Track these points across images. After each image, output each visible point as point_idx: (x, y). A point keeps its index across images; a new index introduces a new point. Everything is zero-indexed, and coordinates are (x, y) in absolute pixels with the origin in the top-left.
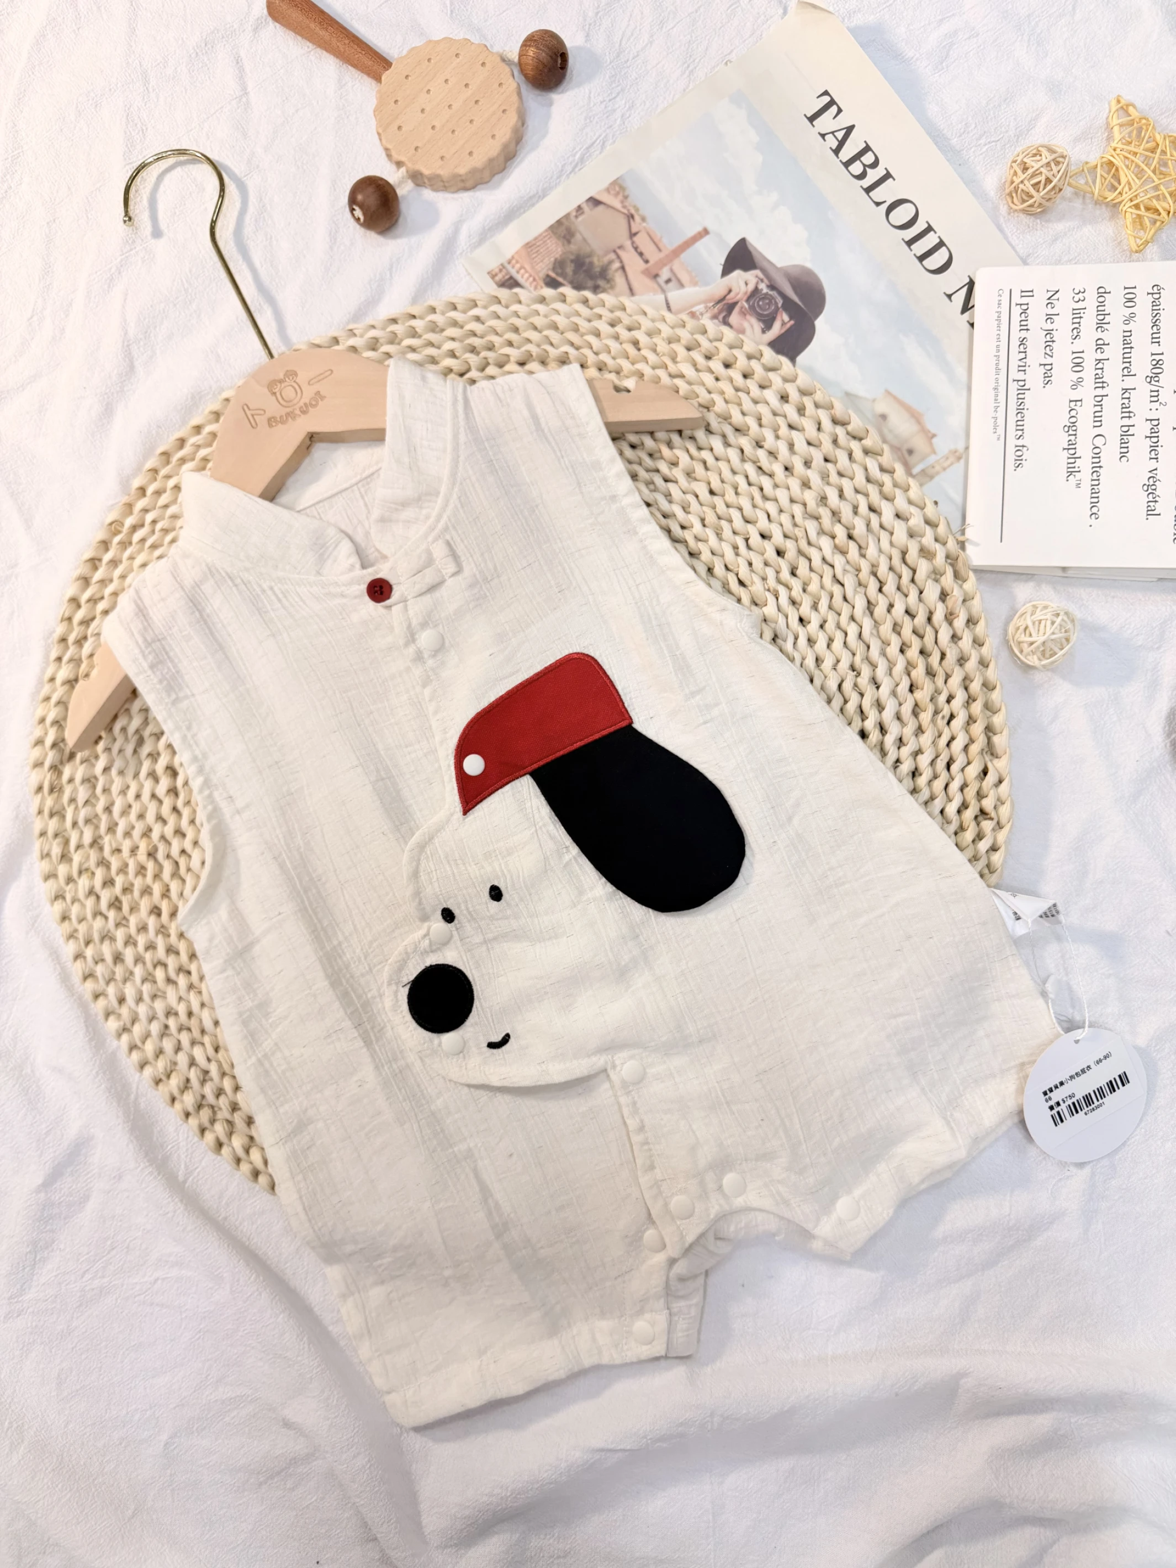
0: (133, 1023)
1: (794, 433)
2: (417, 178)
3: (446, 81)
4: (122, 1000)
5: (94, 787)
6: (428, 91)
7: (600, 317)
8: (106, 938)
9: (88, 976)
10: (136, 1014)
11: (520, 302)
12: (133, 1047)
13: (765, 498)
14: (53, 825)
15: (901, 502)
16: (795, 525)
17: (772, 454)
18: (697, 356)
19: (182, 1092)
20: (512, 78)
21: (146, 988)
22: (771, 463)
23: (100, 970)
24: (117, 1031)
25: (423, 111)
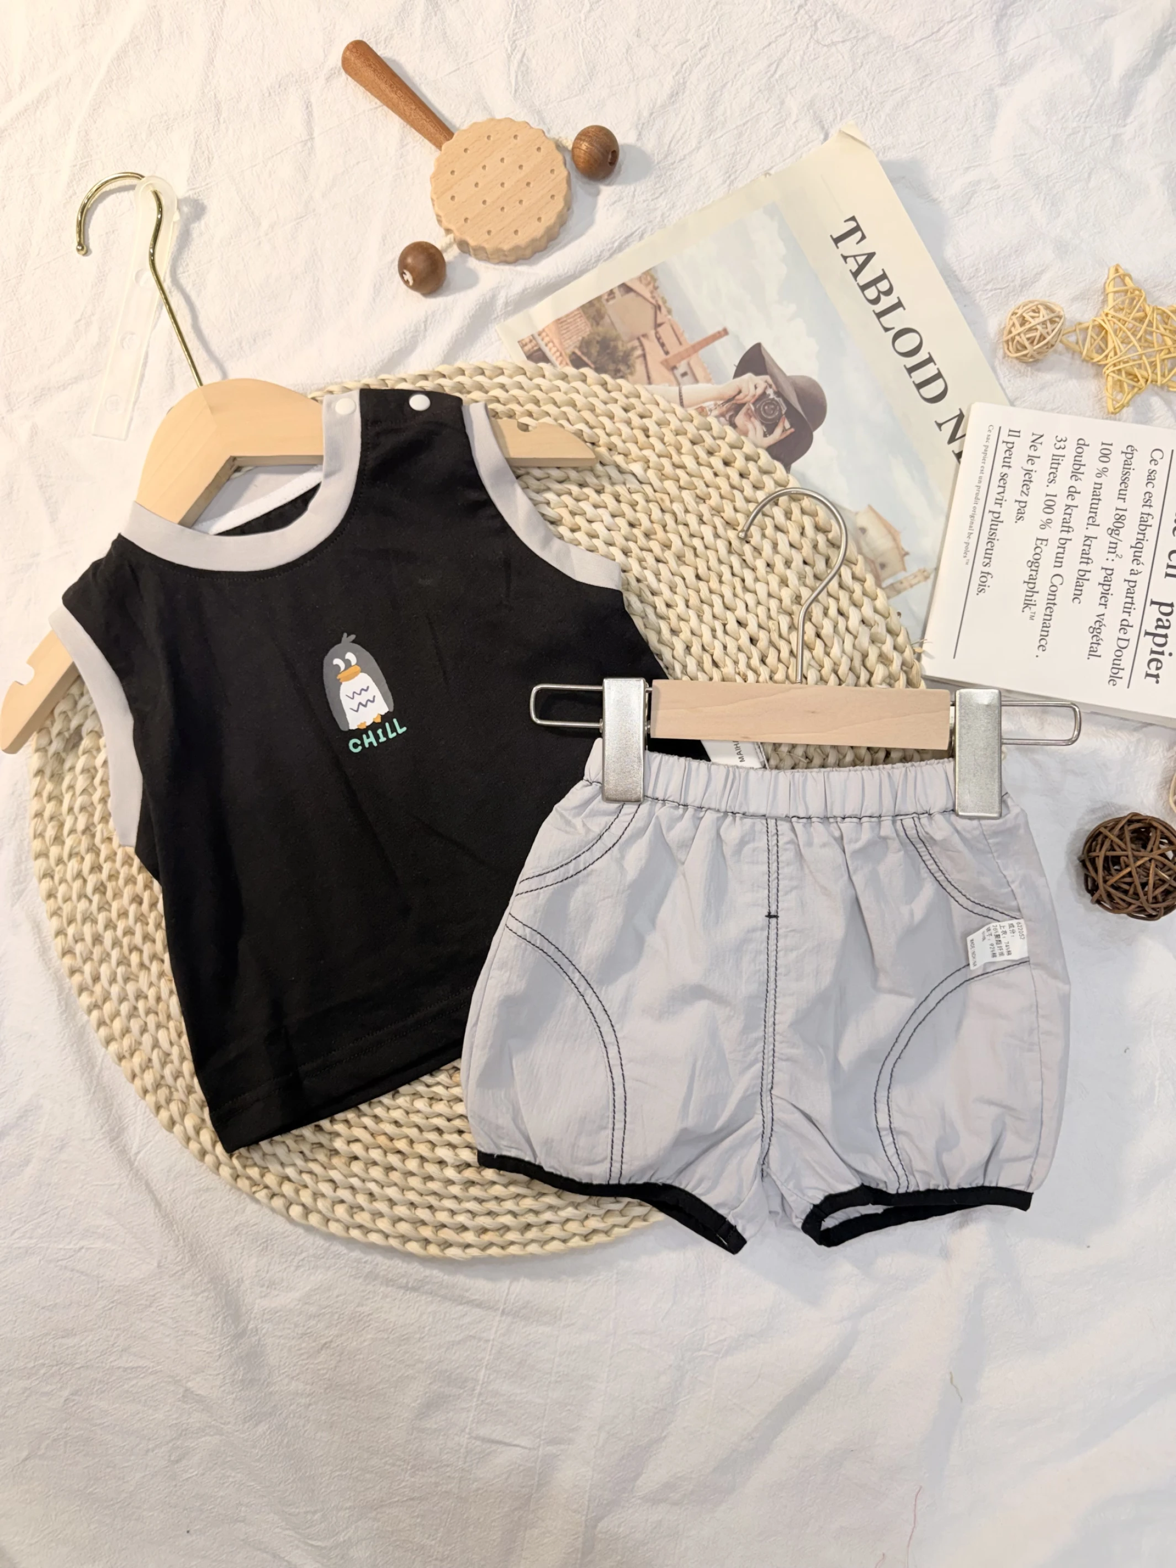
0: (105, 1001)
1: (779, 534)
2: (463, 246)
3: (502, 160)
4: (96, 979)
5: (93, 778)
6: (484, 167)
7: (616, 401)
8: (88, 920)
9: (67, 952)
10: (109, 993)
11: (544, 376)
12: (101, 1023)
13: (746, 589)
14: (50, 808)
15: (867, 611)
16: (770, 617)
17: (758, 551)
18: (699, 450)
19: (143, 1071)
20: (563, 167)
21: (121, 970)
22: (755, 558)
23: (79, 948)
24: (89, 1007)
25: (476, 185)
